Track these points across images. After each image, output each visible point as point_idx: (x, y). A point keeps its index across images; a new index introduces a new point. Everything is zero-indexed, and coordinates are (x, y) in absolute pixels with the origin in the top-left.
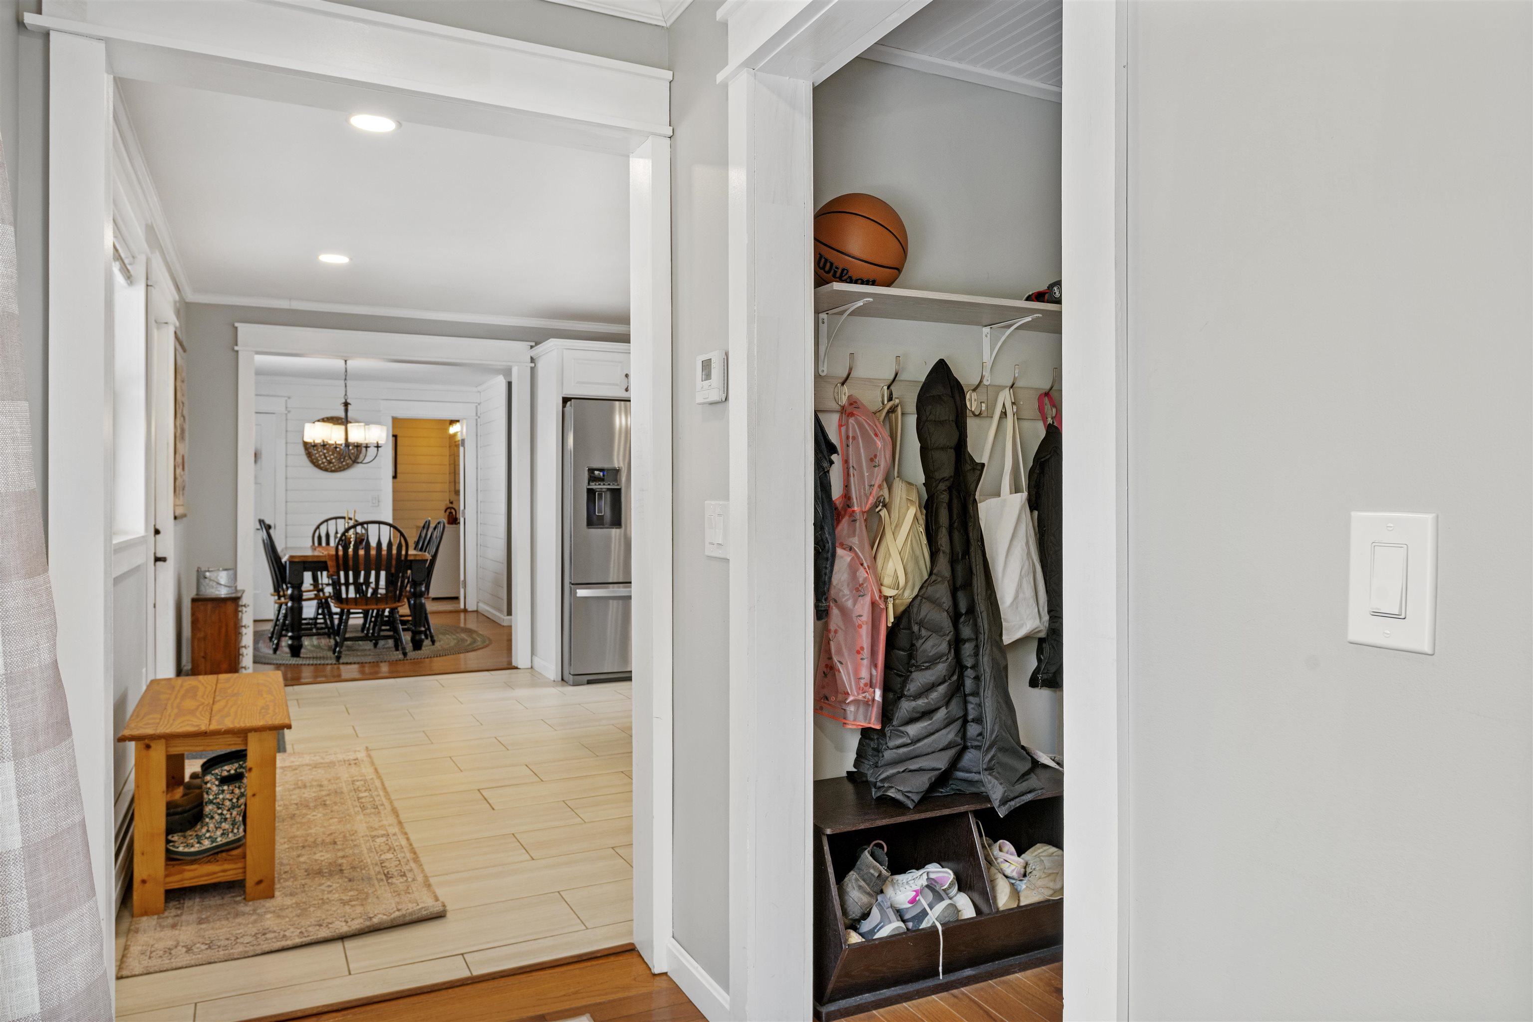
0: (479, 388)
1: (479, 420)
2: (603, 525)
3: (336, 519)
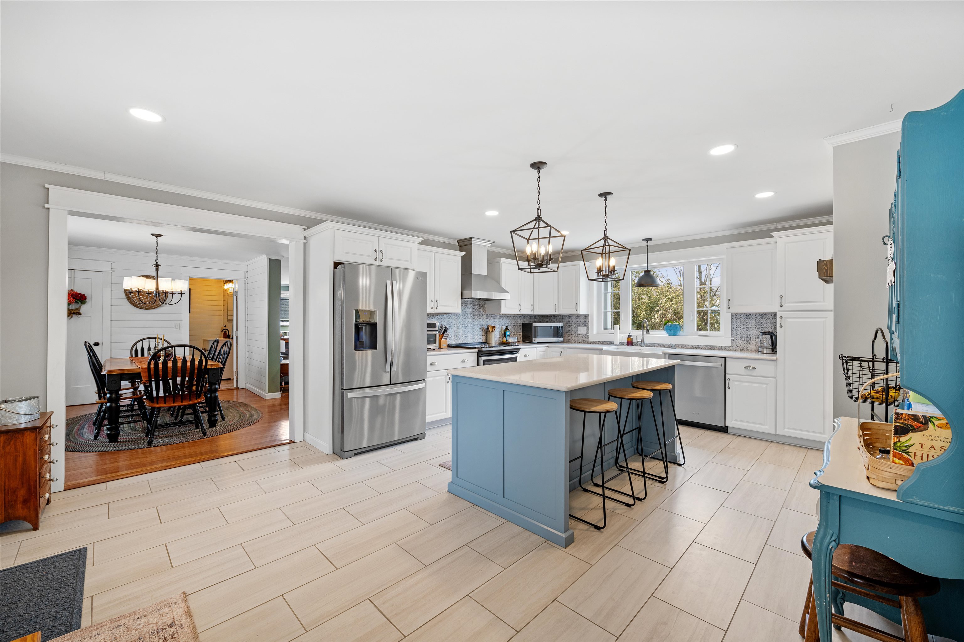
0: (247, 263)
1: (246, 281)
2: (363, 348)
3: (149, 339)
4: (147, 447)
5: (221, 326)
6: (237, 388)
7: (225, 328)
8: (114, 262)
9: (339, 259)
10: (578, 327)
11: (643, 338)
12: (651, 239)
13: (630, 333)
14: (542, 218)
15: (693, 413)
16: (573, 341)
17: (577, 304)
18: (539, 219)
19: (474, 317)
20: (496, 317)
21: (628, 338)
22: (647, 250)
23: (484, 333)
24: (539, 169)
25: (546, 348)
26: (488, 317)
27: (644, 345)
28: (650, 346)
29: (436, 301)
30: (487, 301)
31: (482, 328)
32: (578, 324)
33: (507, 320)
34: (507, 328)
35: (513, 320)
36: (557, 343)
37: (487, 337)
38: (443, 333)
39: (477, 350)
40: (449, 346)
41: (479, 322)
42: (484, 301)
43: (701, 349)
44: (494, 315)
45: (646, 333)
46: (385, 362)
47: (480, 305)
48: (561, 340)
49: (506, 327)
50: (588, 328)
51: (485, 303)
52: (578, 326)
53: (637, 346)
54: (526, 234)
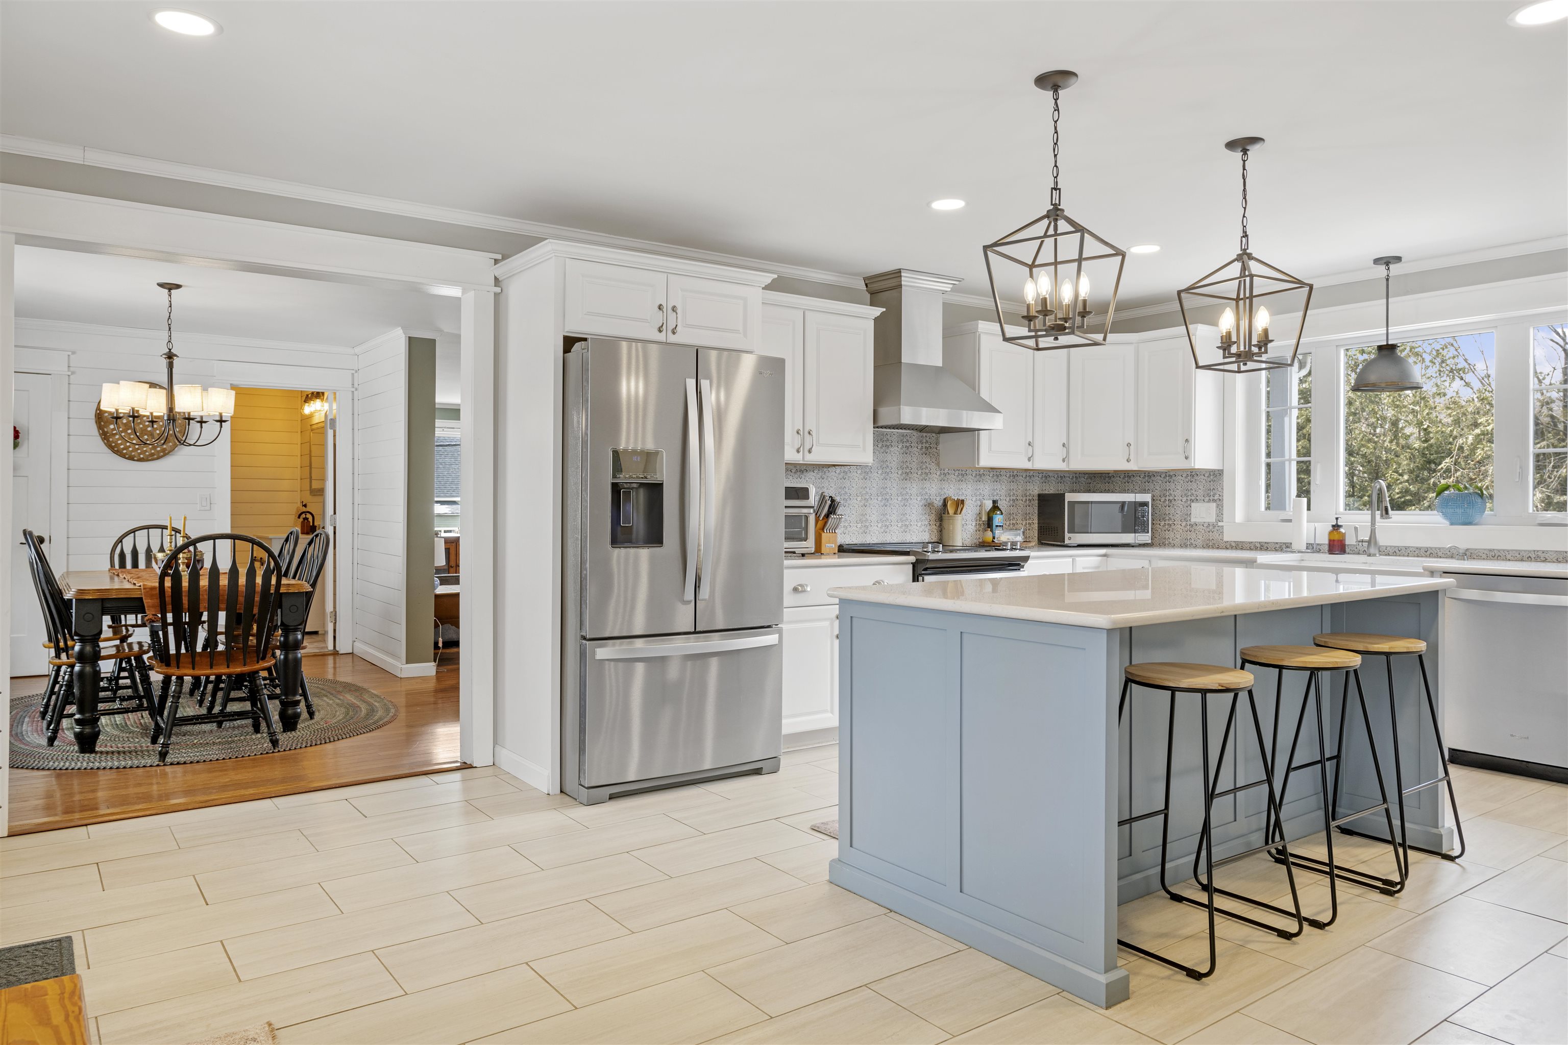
0: (357, 350)
1: (356, 393)
2: (630, 542)
3: (148, 528)
4: (158, 765)
5: (296, 507)
6: (335, 653)
7: (304, 509)
8: (74, 353)
9: (575, 328)
10: (1193, 505)
11: (1373, 532)
12: (1398, 259)
13: (1337, 519)
14: (1062, 210)
15: (1512, 735)
16: (1177, 542)
17: (1187, 441)
18: (1055, 213)
19: (907, 475)
20: (965, 477)
21: (1330, 533)
22: (1387, 289)
23: (933, 517)
24: (1056, 88)
25: (1100, 558)
26: (944, 477)
27: (1377, 552)
28: (1395, 554)
29: (809, 433)
30: (941, 435)
31: (929, 505)
32: (1193, 494)
33: (998, 486)
34: (995, 507)
35: (1014, 486)
36: (1133, 546)
37: (941, 530)
38: (827, 516)
39: (912, 559)
40: (843, 550)
41: (922, 488)
42: (934, 435)
43: (1543, 561)
44: (960, 472)
45: (1382, 516)
46: (682, 578)
47: (924, 445)
48: (1146, 538)
49: (994, 502)
50: (1220, 508)
51: (937, 439)
52: (1192, 501)
53: (1359, 554)
54: (1025, 252)
